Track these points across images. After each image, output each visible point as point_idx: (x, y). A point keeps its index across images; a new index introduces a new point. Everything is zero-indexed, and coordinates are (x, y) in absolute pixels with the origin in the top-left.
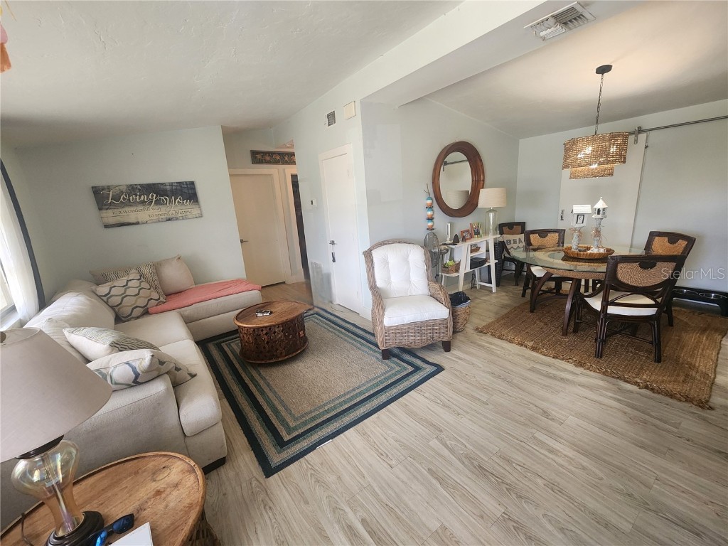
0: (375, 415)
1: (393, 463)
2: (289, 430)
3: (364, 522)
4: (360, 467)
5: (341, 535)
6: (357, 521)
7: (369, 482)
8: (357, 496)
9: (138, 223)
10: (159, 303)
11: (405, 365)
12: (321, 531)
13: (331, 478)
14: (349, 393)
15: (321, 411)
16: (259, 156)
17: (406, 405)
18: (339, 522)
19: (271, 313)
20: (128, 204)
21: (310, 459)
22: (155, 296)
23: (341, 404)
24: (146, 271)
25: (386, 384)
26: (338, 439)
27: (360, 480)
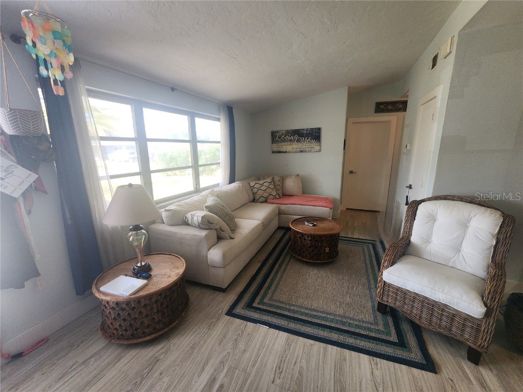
0: (312, 342)
1: (278, 381)
2: (261, 302)
3: (222, 386)
4: (259, 360)
5: (208, 377)
6: (220, 382)
7: (251, 372)
8: (237, 370)
9: (286, 152)
10: (275, 198)
11: (393, 331)
12: (206, 363)
13: (241, 346)
14: (318, 311)
15: (288, 307)
16: (382, 107)
17: (345, 360)
18: (215, 370)
19: (314, 225)
20: (284, 141)
21: (249, 326)
22: (274, 193)
23: (302, 314)
24: (277, 179)
25: (352, 330)
26: (272, 331)
27: (250, 365)
